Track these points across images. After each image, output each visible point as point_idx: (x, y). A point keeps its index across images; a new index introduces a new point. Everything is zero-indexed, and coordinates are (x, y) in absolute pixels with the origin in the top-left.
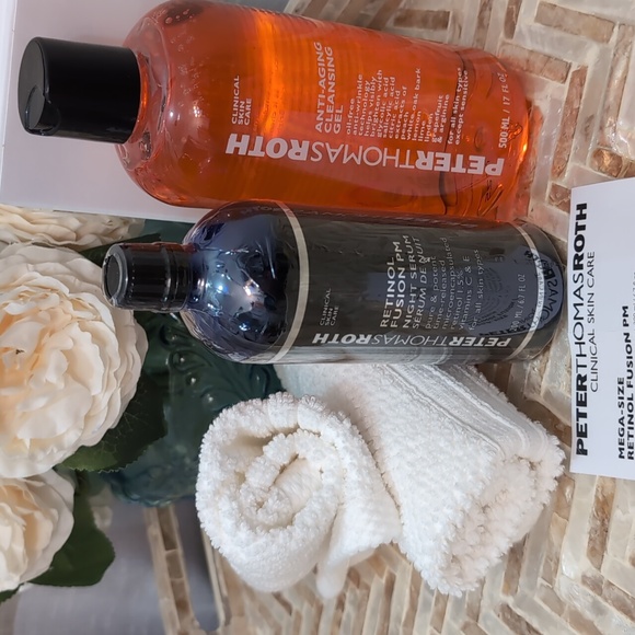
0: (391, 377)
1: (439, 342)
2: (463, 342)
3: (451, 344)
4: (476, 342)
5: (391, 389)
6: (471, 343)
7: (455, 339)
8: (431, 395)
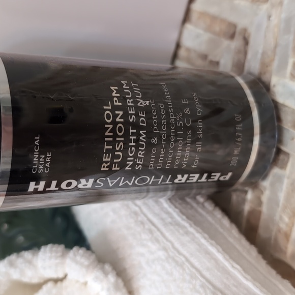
0: (151, 232)
1: (163, 180)
2: (188, 179)
3: (176, 181)
4: (200, 178)
5: (150, 244)
6: (195, 180)
7: (179, 177)
8: (185, 253)
